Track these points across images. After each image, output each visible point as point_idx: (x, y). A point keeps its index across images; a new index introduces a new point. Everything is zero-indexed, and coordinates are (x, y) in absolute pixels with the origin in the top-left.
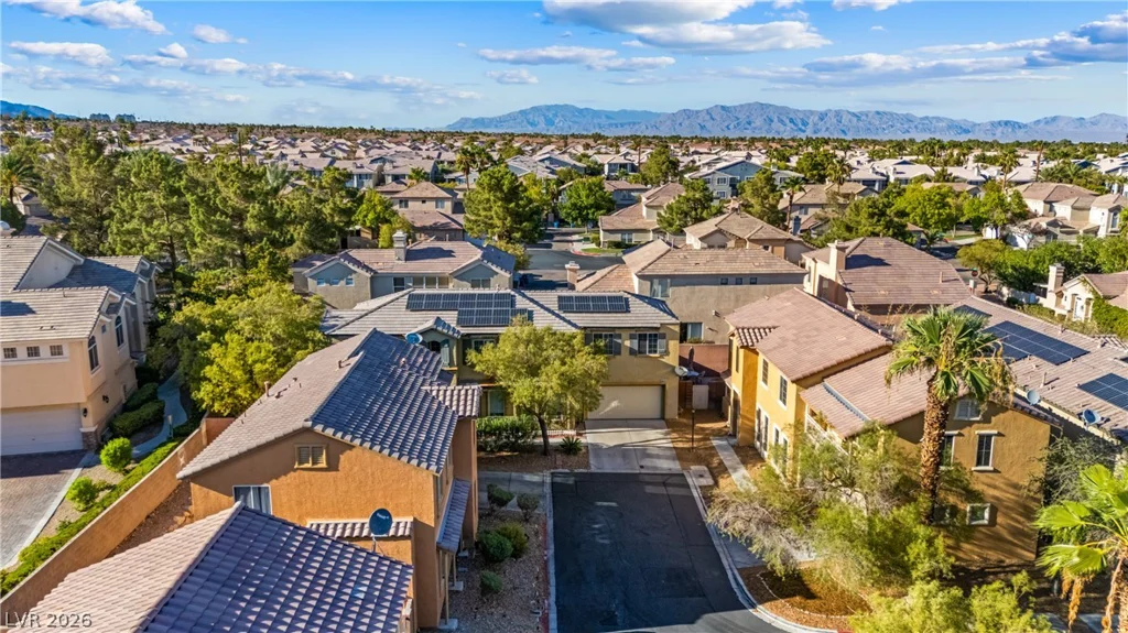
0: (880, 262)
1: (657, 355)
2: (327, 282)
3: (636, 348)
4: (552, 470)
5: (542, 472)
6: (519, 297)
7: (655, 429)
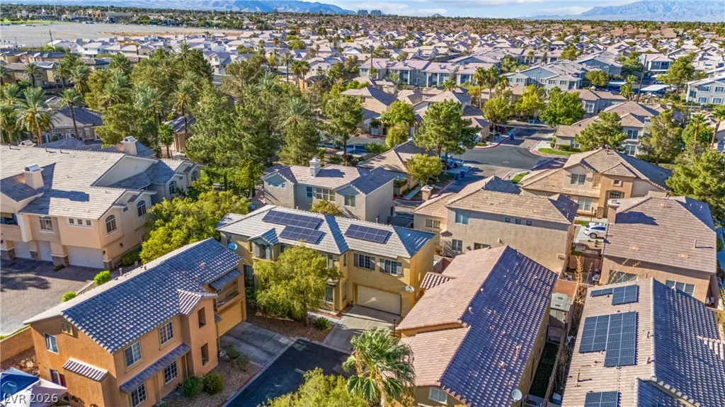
0: (650, 221)
1: (396, 275)
2: (273, 184)
3: (384, 268)
4: (301, 338)
5: (294, 337)
6: (325, 222)
7: (389, 322)
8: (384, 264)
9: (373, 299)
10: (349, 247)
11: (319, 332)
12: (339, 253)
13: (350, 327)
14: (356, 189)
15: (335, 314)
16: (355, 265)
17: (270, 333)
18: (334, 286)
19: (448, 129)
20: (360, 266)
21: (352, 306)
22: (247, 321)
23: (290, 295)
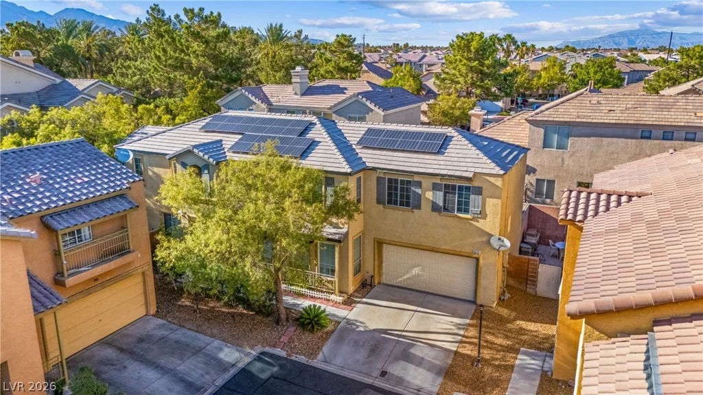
1: (468, 216)
3: (441, 202)
4: (268, 349)
5: (252, 347)
6: (319, 126)
7: (454, 315)
8: (440, 194)
9: (416, 271)
10: (368, 164)
11: (307, 337)
12: (349, 170)
13: (372, 326)
14: (368, 103)
15: (339, 299)
16: (379, 202)
17: (202, 339)
18: (339, 241)
19: (482, 65)
20: (389, 202)
21: (372, 286)
22: (157, 315)
23: (236, 244)
